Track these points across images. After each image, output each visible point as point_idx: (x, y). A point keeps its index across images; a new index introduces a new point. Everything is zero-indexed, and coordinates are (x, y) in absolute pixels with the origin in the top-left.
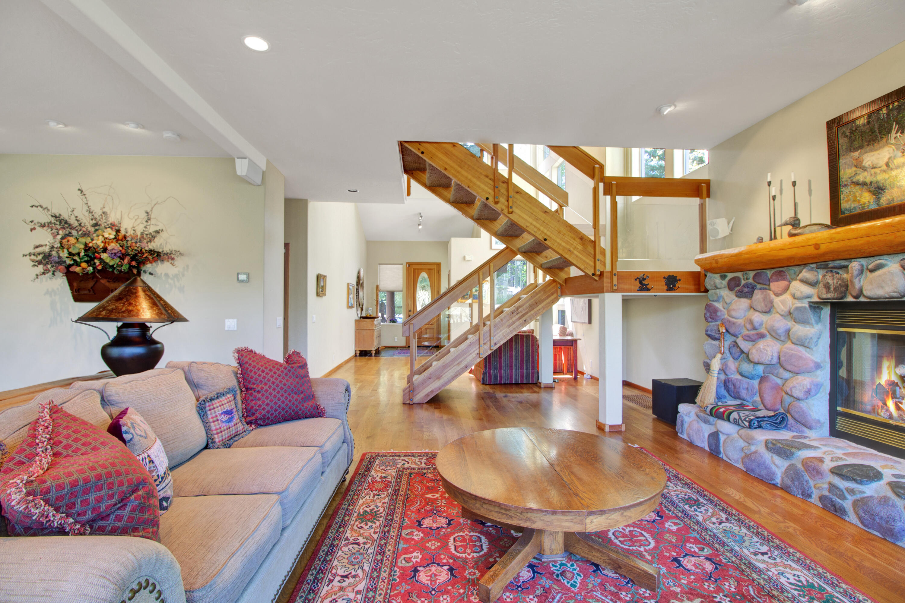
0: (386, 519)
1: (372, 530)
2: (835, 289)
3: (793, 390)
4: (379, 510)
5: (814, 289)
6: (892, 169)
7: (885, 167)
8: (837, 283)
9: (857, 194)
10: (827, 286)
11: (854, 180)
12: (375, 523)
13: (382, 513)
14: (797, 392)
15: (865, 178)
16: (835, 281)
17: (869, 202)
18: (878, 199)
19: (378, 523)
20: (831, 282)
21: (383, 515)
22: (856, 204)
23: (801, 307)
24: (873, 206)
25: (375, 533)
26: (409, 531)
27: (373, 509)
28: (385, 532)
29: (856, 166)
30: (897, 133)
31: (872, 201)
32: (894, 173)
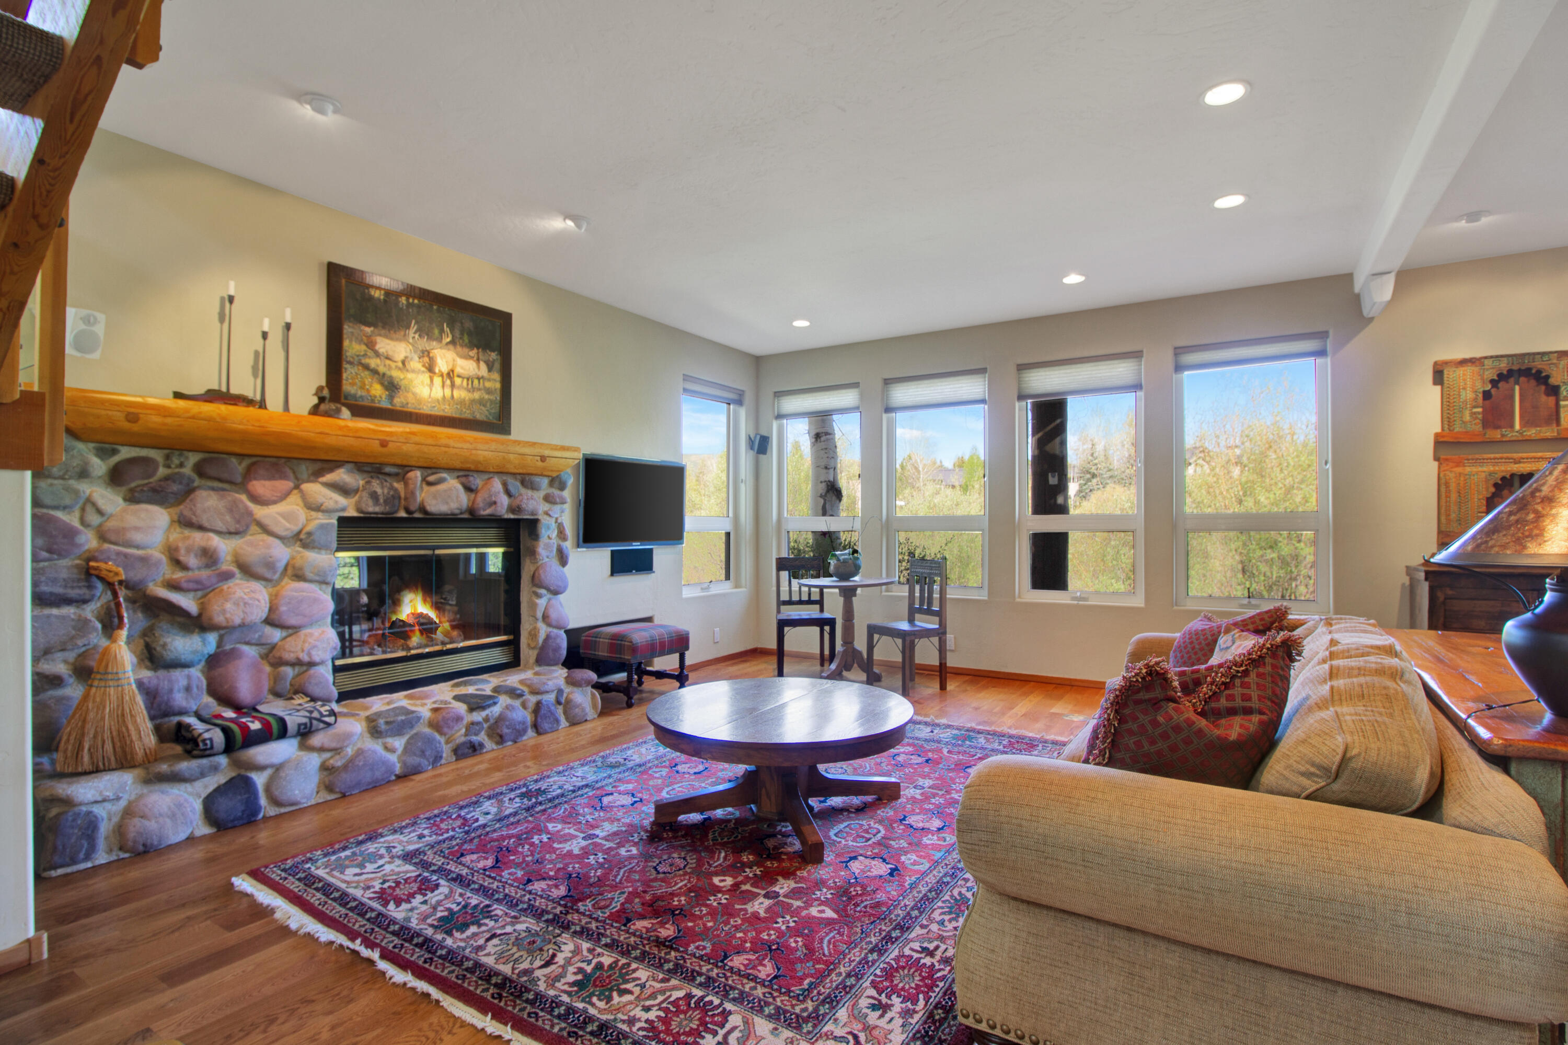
0: (938, 894)
1: (969, 884)
2: (385, 501)
3: (314, 653)
4: (941, 914)
5: (346, 498)
6: (407, 371)
7: (400, 365)
8: (388, 493)
9: (367, 382)
10: (374, 496)
11: (363, 361)
12: (960, 893)
13: (939, 908)
14: (320, 653)
15: (378, 366)
16: (386, 491)
17: (381, 397)
18: (391, 398)
19: (955, 892)
20: (379, 491)
21: (940, 904)
22: (364, 393)
23: (328, 524)
24: (385, 404)
25: (966, 880)
26: (916, 867)
27: (950, 921)
28: (951, 876)
29: (367, 345)
30: (415, 333)
31: (384, 396)
32: (410, 376)
